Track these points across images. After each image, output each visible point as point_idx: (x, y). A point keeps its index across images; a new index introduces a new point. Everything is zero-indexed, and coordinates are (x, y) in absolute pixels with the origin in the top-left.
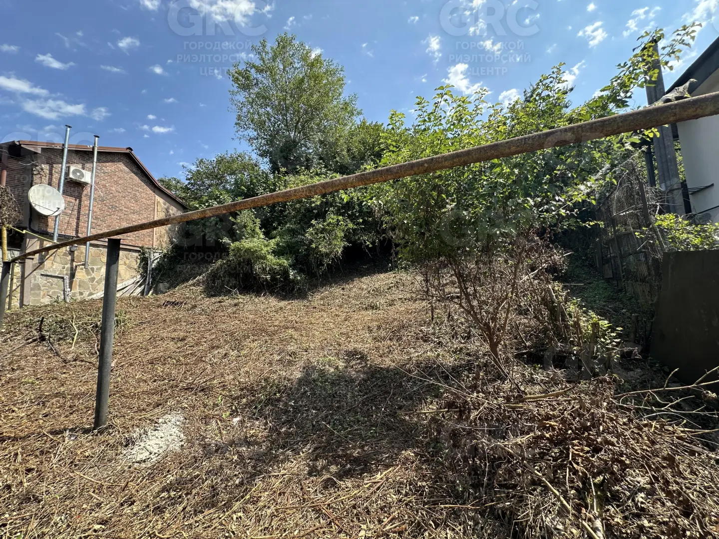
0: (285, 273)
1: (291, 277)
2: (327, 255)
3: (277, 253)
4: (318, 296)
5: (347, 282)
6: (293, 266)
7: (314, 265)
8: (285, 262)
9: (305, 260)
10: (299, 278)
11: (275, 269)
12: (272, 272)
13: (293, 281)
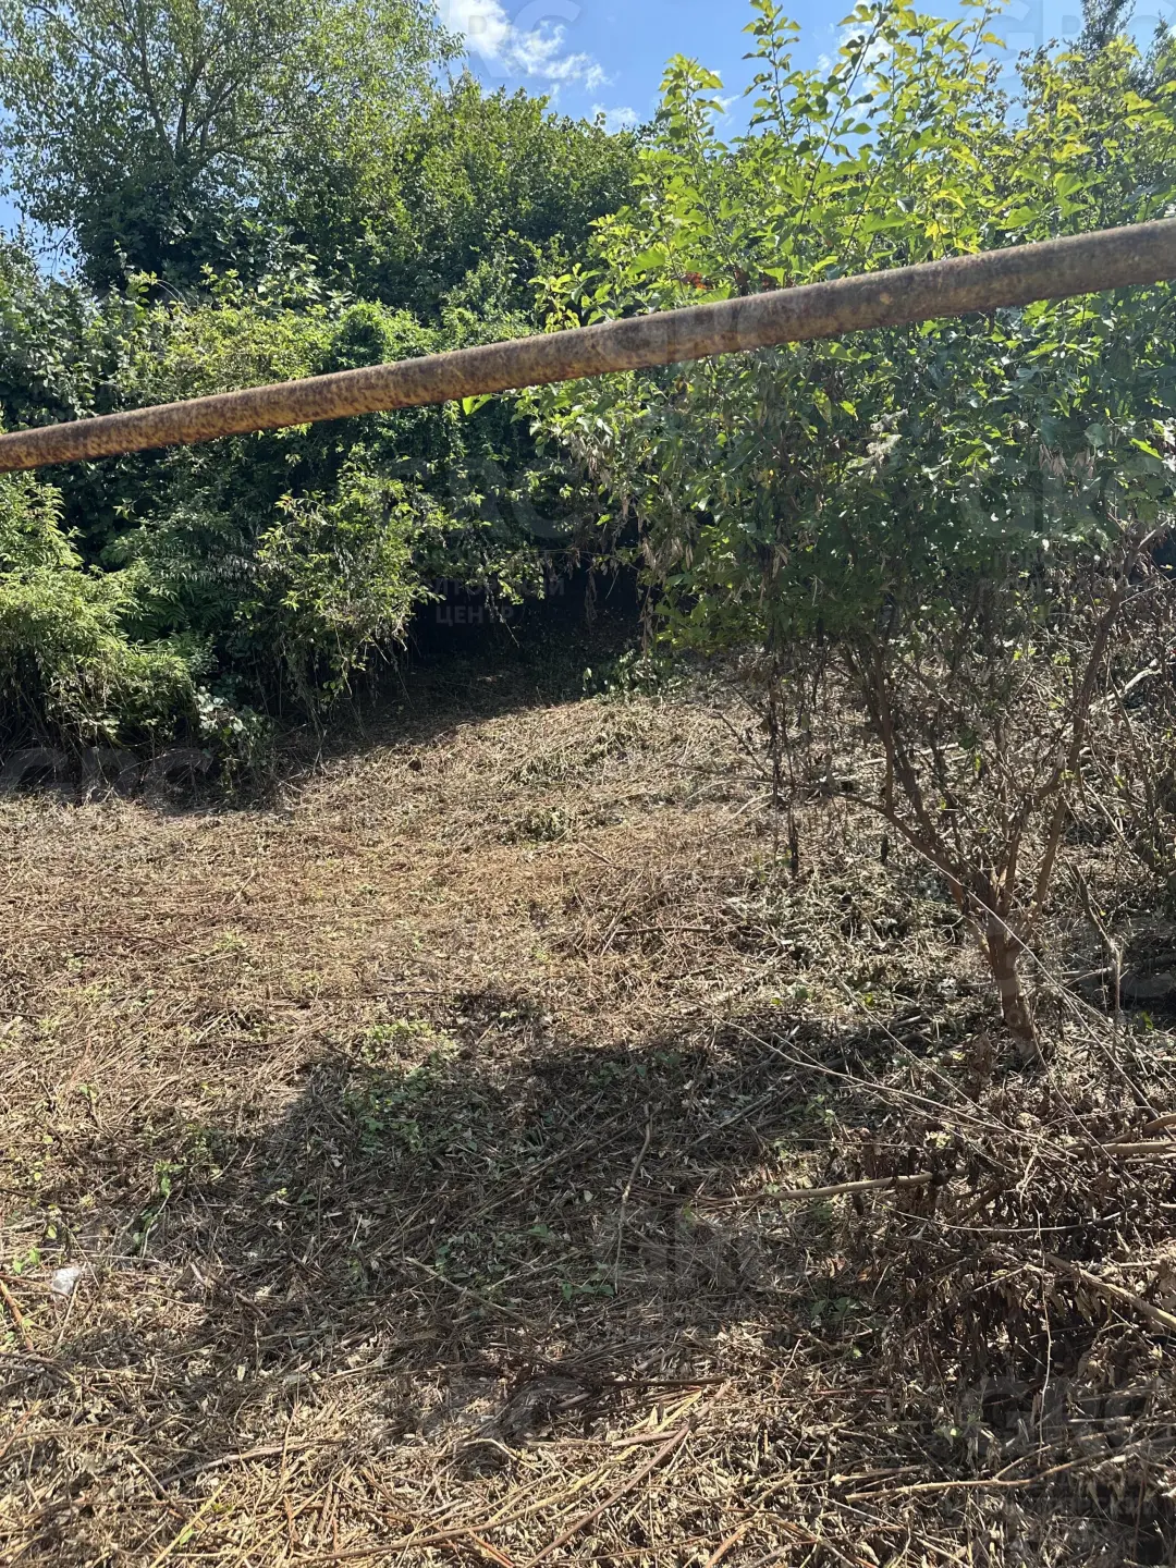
0: (180, 707)
1: (207, 724)
2: (349, 633)
3: (141, 627)
4: (318, 794)
5: (429, 740)
6: (210, 679)
7: (296, 673)
8: (174, 661)
9: (257, 654)
10: (239, 726)
11: (137, 690)
12: (124, 702)
13: (214, 740)
